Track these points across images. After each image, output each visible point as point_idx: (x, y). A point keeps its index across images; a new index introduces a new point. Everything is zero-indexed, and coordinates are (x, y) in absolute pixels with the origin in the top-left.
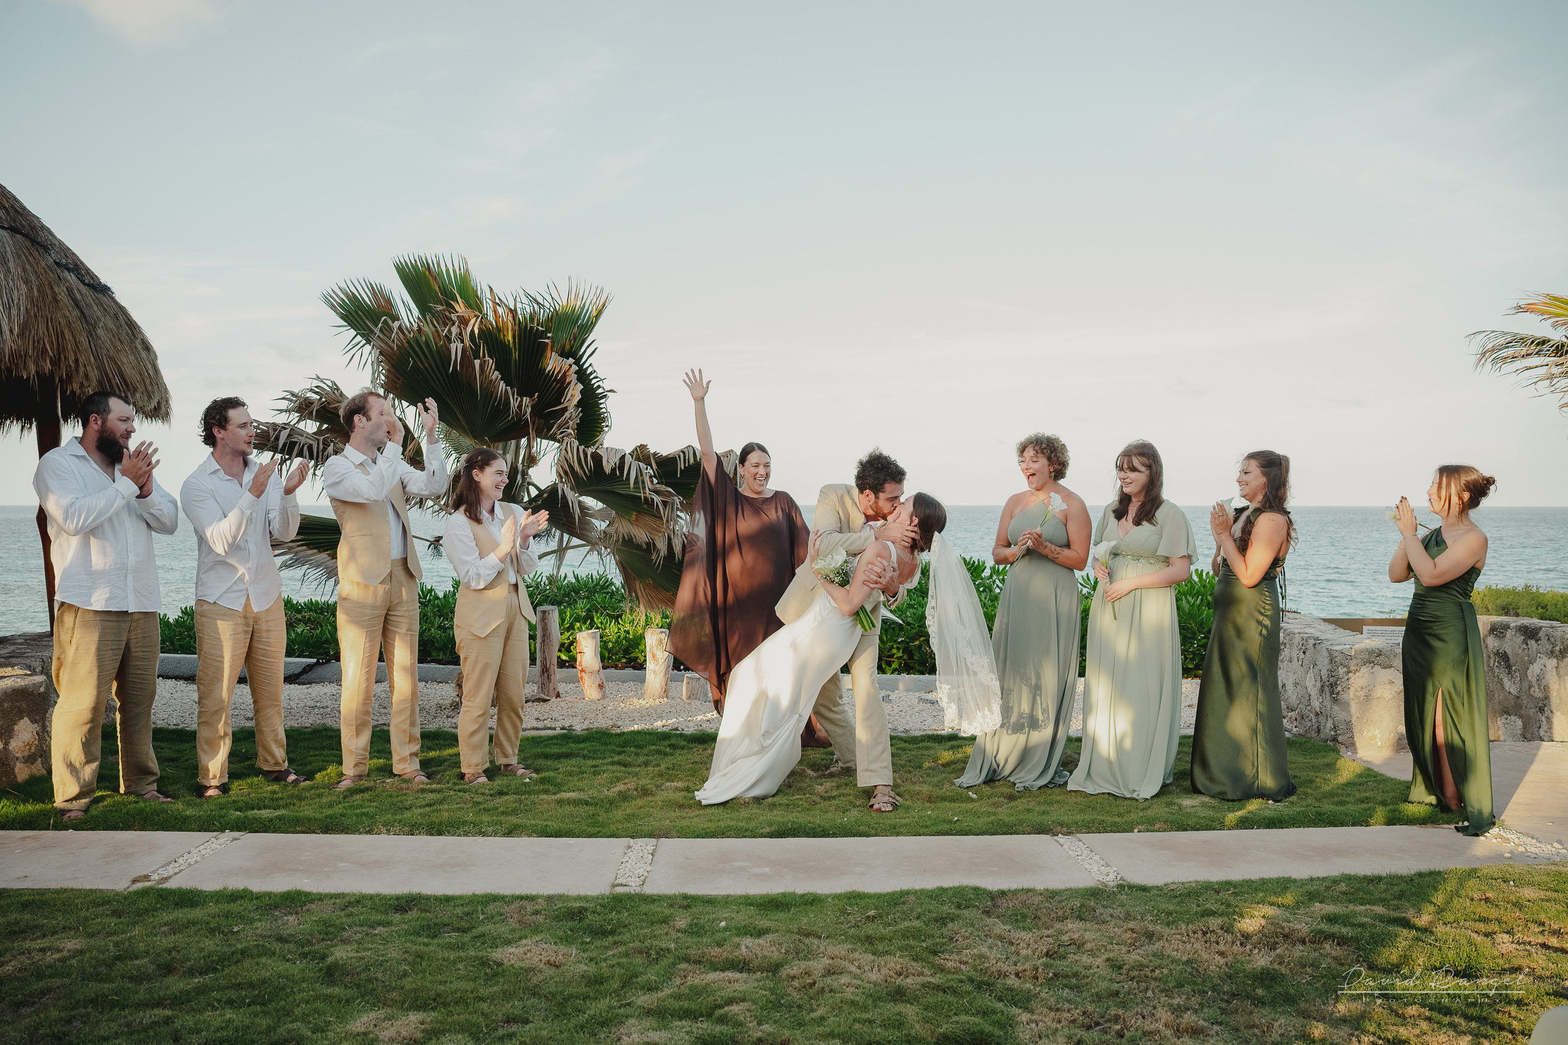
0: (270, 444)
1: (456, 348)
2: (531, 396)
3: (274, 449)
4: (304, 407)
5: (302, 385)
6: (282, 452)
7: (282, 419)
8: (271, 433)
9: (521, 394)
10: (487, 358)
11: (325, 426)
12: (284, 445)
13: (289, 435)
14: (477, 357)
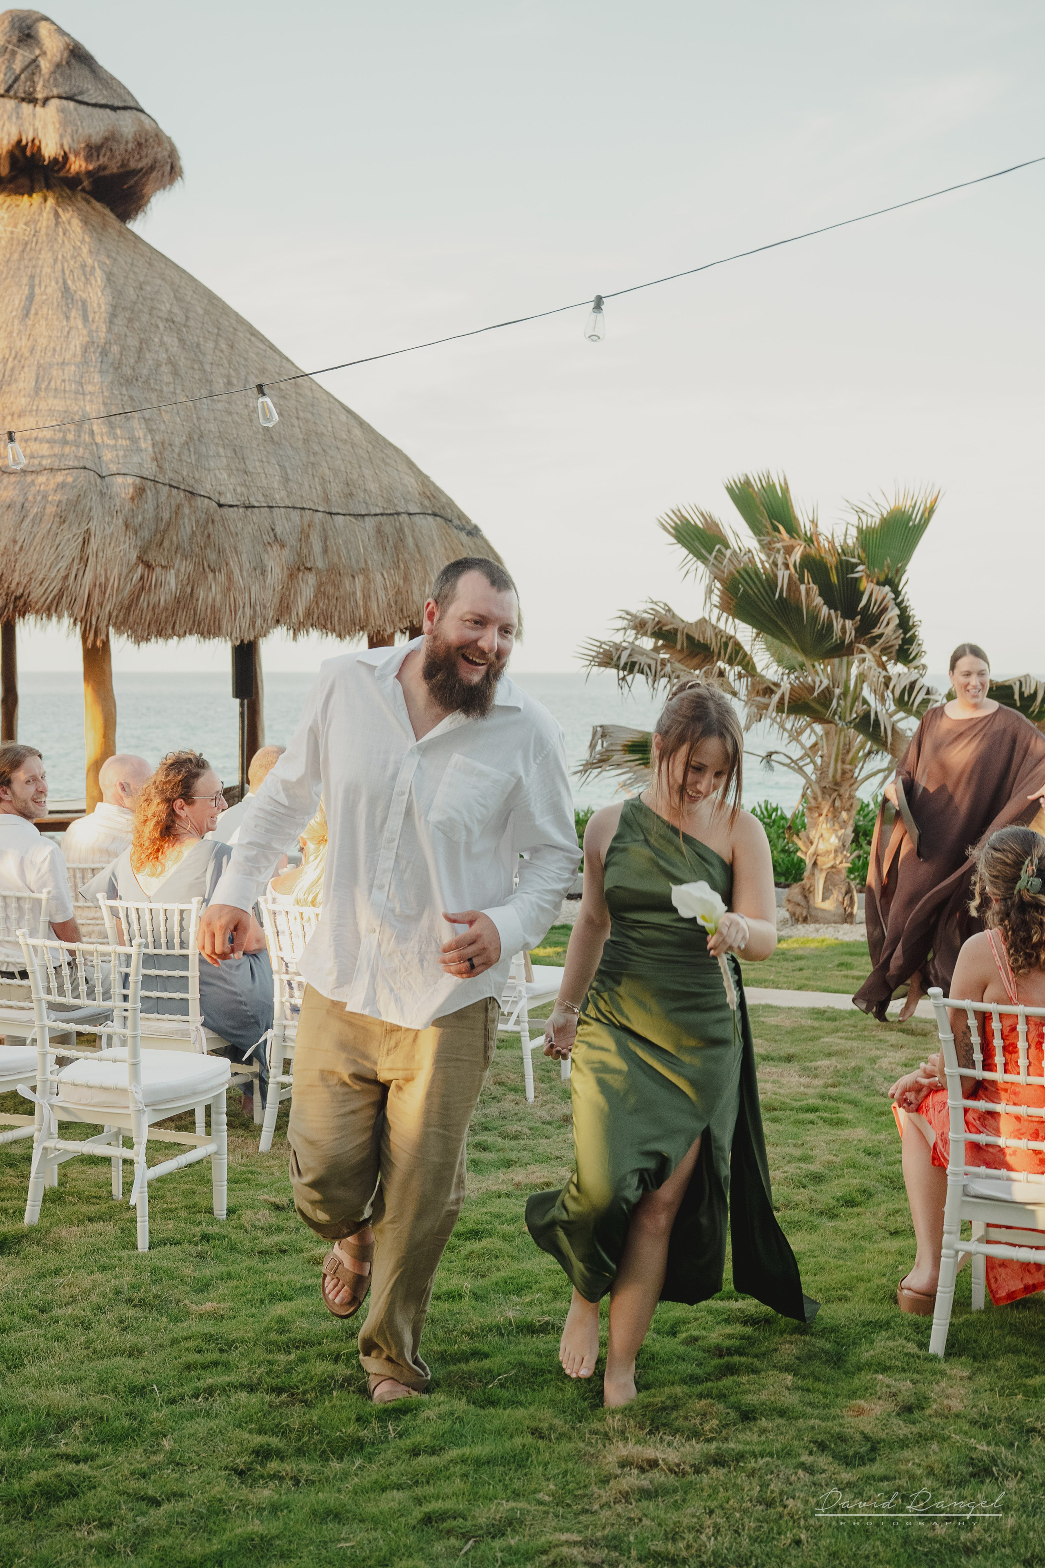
0: (613, 663)
1: (783, 576)
2: (853, 619)
3: (617, 667)
4: (640, 626)
5: (639, 607)
6: (624, 669)
7: (618, 638)
8: (614, 653)
9: (845, 616)
10: (812, 585)
11: (660, 642)
12: (626, 664)
13: (630, 655)
14: (802, 582)
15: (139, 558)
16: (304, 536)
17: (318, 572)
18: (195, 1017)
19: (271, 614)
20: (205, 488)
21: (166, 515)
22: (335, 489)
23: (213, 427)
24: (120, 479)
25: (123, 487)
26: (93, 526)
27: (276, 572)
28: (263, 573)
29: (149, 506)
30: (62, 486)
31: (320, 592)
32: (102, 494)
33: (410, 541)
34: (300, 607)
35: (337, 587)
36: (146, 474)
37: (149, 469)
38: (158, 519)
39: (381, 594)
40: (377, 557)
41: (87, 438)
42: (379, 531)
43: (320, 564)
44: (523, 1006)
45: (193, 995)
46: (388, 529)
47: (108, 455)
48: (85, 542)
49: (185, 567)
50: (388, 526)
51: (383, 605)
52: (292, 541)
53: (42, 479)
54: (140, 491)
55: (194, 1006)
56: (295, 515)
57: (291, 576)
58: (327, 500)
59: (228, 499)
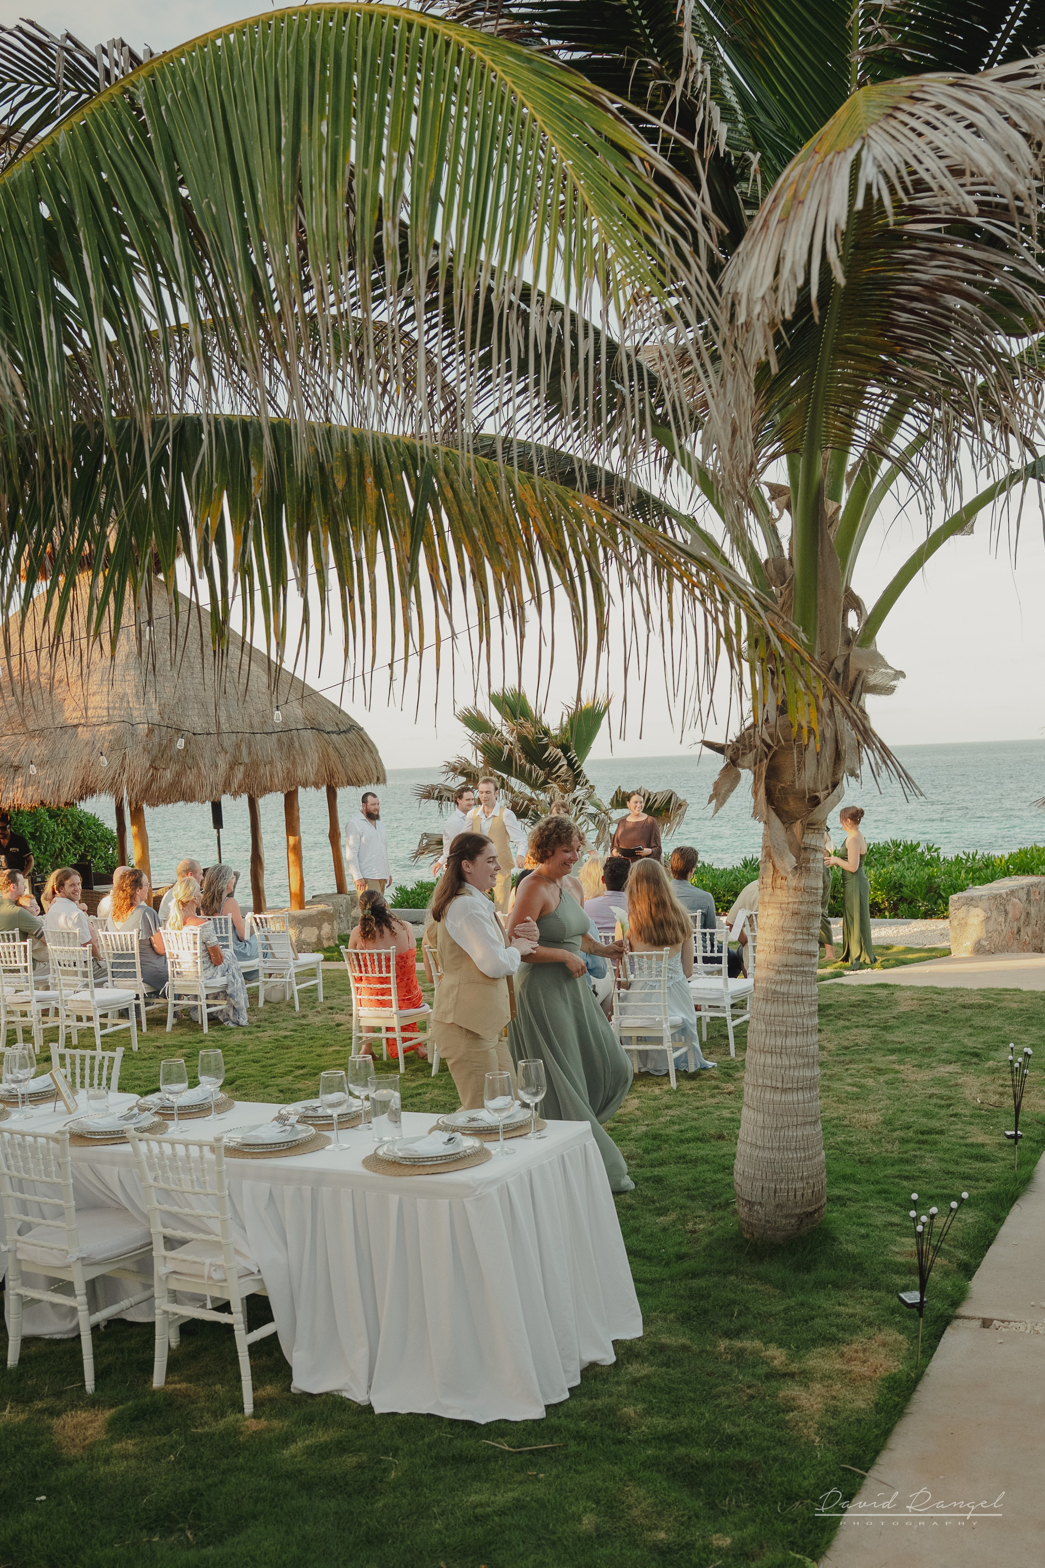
15: (151, 766)
16: (238, 747)
17: (246, 765)
18: (140, 978)
19: (221, 788)
20: (186, 726)
21: (165, 742)
22: (256, 720)
23: (192, 693)
24: (141, 726)
25: (143, 729)
26: (127, 751)
27: (223, 766)
28: (216, 767)
29: (156, 740)
30: (113, 731)
31: (247, 775)
32: (132, 734)
33: (297, 744)
34: (235, 785)
35: (256, 772)
36: (155, 722)
37: (157, 719)
38: (160, 745)
39: (280, 774)
40: (278, 754)
41: (125, 704)
42: (279, 740)
43: (246, 761)
44: (293, 970)
45: (138, 969)
46: (285, 739)
47: (135, 713)
48: (124, 759)
49: (174, 768)
50: (284, 737)
51: (281, 779)
52: (230, 750)
53: (103, 729)
54: (151, 731)
55: (139, 974)
56: (233, 737)
57: (231, 768)
58: (252, 727)
59: (198, 730)
